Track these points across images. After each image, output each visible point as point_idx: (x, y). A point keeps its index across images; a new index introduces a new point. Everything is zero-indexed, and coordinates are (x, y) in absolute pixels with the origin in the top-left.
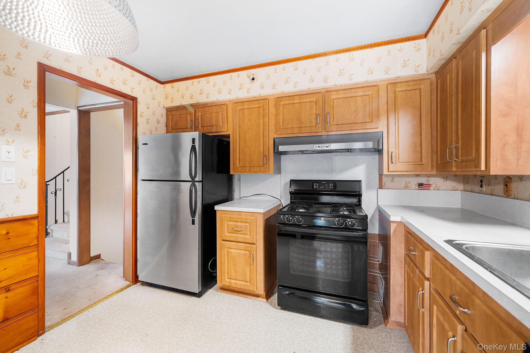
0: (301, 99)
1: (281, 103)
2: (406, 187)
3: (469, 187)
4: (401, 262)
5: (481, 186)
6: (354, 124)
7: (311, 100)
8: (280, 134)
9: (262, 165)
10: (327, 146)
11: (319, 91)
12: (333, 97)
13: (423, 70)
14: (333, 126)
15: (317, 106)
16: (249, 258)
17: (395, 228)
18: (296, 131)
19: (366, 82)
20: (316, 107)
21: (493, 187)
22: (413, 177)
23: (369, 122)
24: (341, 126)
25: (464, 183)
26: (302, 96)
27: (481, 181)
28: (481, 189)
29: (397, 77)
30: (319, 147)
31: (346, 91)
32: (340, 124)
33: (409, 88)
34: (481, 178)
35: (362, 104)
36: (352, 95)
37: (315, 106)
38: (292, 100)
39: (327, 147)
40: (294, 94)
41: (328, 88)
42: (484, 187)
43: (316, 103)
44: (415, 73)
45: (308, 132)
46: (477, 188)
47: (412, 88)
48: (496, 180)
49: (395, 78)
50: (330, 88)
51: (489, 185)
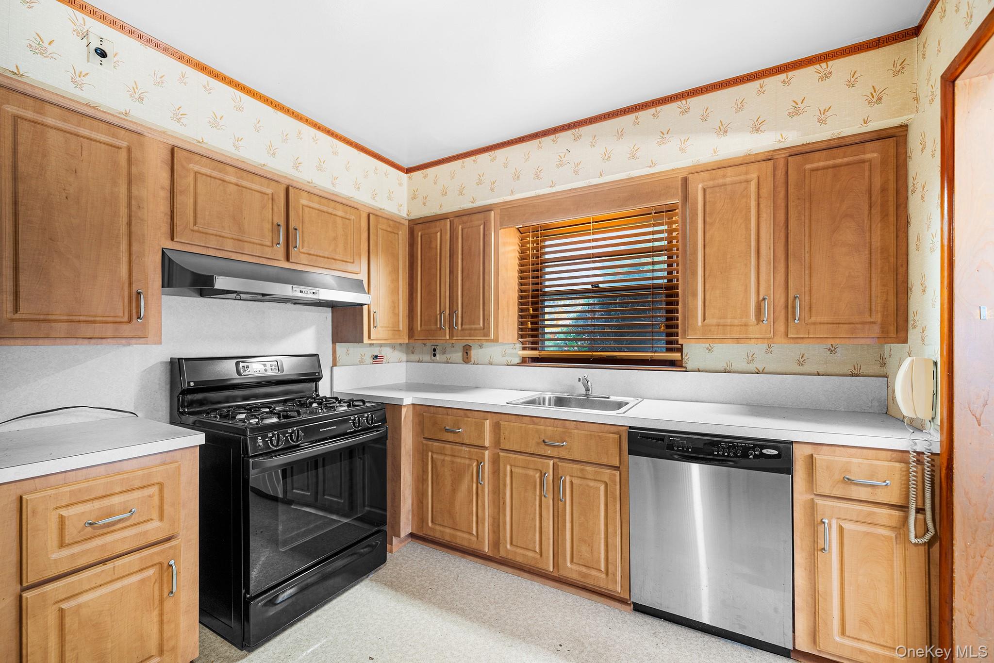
0: (242, 178)
1: (191, 166)
2: (361, 362)
3: (415, 357)
5: (434, 355)
6: (333, 260)
7: (264, 190)
8: (187, 242)
9: (126, 319)
10: (314, 291)
11: (276, 178)
12: (304, 202)
13: (404, 214)
14: (302, 256)
15: (275, 208)
17: (406, 414)
18: (229, 245)
19: (348, 199)
20: (273, 209)
21: (448, 356)
22: (368, 347)
23: (350, 262)
24: (314, 257)
25: (407, 353)
26: (245, 174)
27: (434, 350)
28: (433, 358)
30: (301, 292)
31: (323, 200)
32: (313, 255)
33: (389, 229)
34: (433, 347)
35: (343, 231)
36: (330, 210)
37: (270, 206)
38: (220, 172)
39: (313, 293)
40: (228, 161)
41: (293, 180)
42: (438, 356)
43: (273, 200)
44: (397, 212)
45: (257, 255)
46: (427, 357)
47: (391, 230)
48: (453, 349)
49: (378, 209)
50: (297, 182)
51: (444, 353)
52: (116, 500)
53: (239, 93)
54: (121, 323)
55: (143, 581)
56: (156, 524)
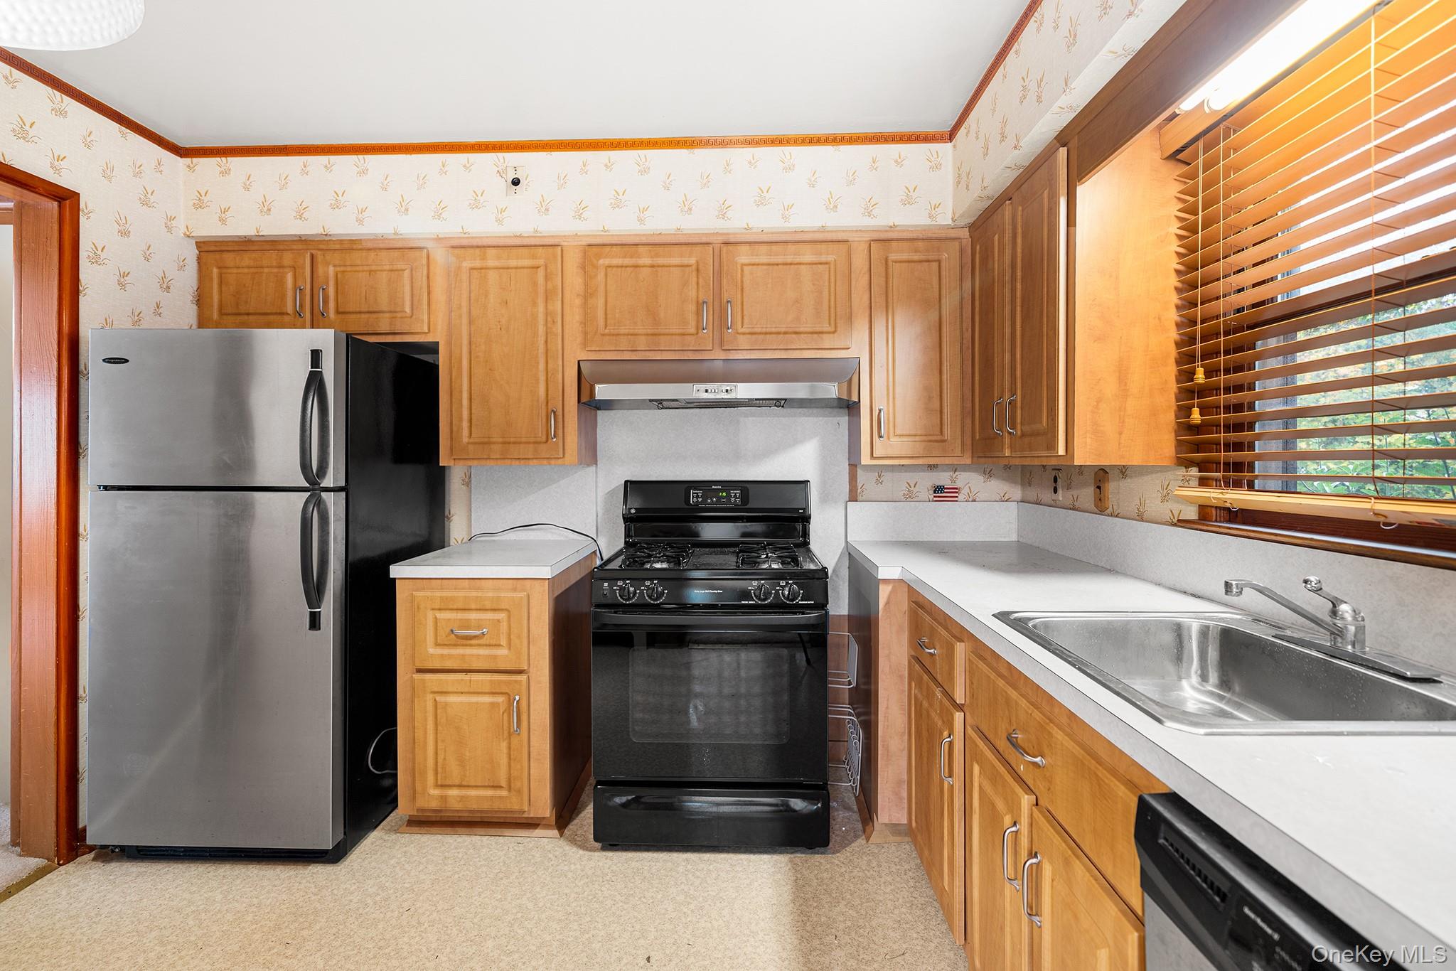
0: (657, 255)
1: (601, 262)
2: (909, 497)
3: (1032, 493)
4: (901, 677)
5: (1055, 491)
6: (794, 336)
7: (686, 261)
8: (597, 349)
9: (544, 439)
10: (728, 388)
11: (704, 240)
12: (743, 259)
13: (945, 218)
14: (741, 338)
15: (701, 280)
16: (505, 714)
17: (889, 598)
18: (642, 343)
19: (823, 230)
20: (698, 283)
21: (1075, 493)
22: (924, 471)
23: (829, 333)
24: (761, 337)
25: (1023, 485)
26: (660, 249)
27: (1055, 480)
28: (1054, 496)
29: (891, 227)
30: (707, 391)
31: (774, 247)
32: (760, 333)
33: (916, 257)
34: (1054, 473)
35: (813, 284)
36: (789, 259)
37: (695, 279)
38: (631, 257)
39: (727, 391)
40: (637, 240)
41: (728, 234)
42: (1060, 492)
43: (698, 270)
44: (928, 222)
45: (676, 349)
46: (1047, 496)
47: (922, 257)
48: (1081, 477)
49: (888, 229)
50: (734, 234)
51: (1069, 487)
52: (473, 616)
53: (642, 153)
54: (540, 443)
55: (493, 705)
56: (503, 652)
